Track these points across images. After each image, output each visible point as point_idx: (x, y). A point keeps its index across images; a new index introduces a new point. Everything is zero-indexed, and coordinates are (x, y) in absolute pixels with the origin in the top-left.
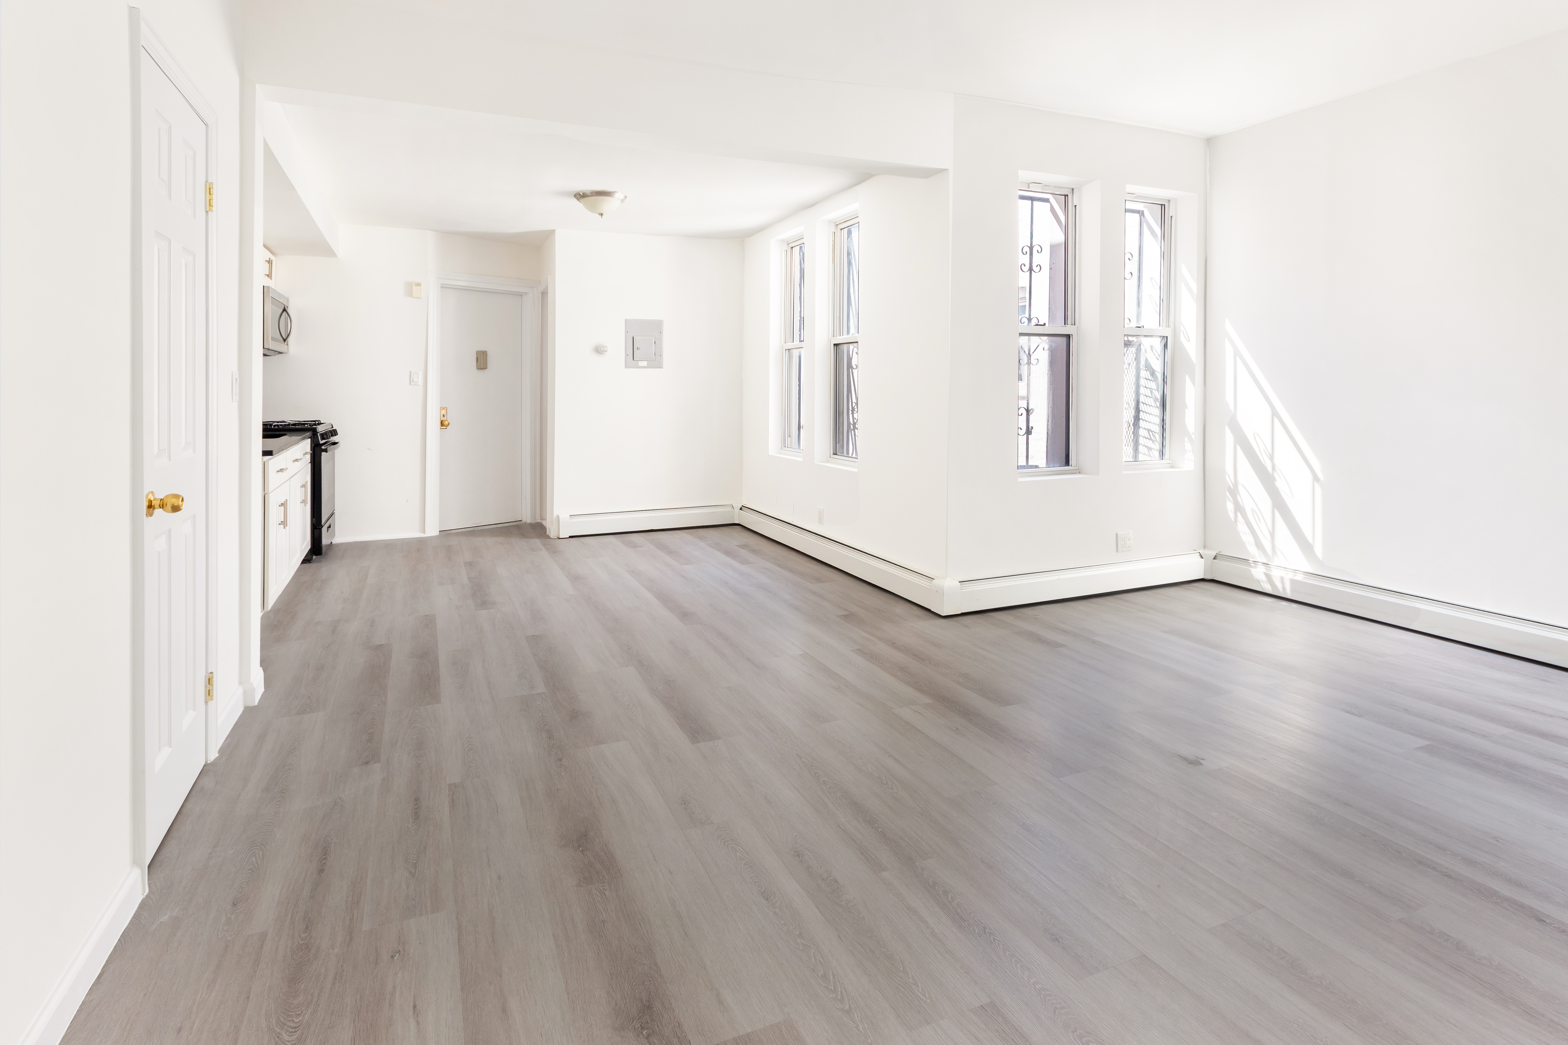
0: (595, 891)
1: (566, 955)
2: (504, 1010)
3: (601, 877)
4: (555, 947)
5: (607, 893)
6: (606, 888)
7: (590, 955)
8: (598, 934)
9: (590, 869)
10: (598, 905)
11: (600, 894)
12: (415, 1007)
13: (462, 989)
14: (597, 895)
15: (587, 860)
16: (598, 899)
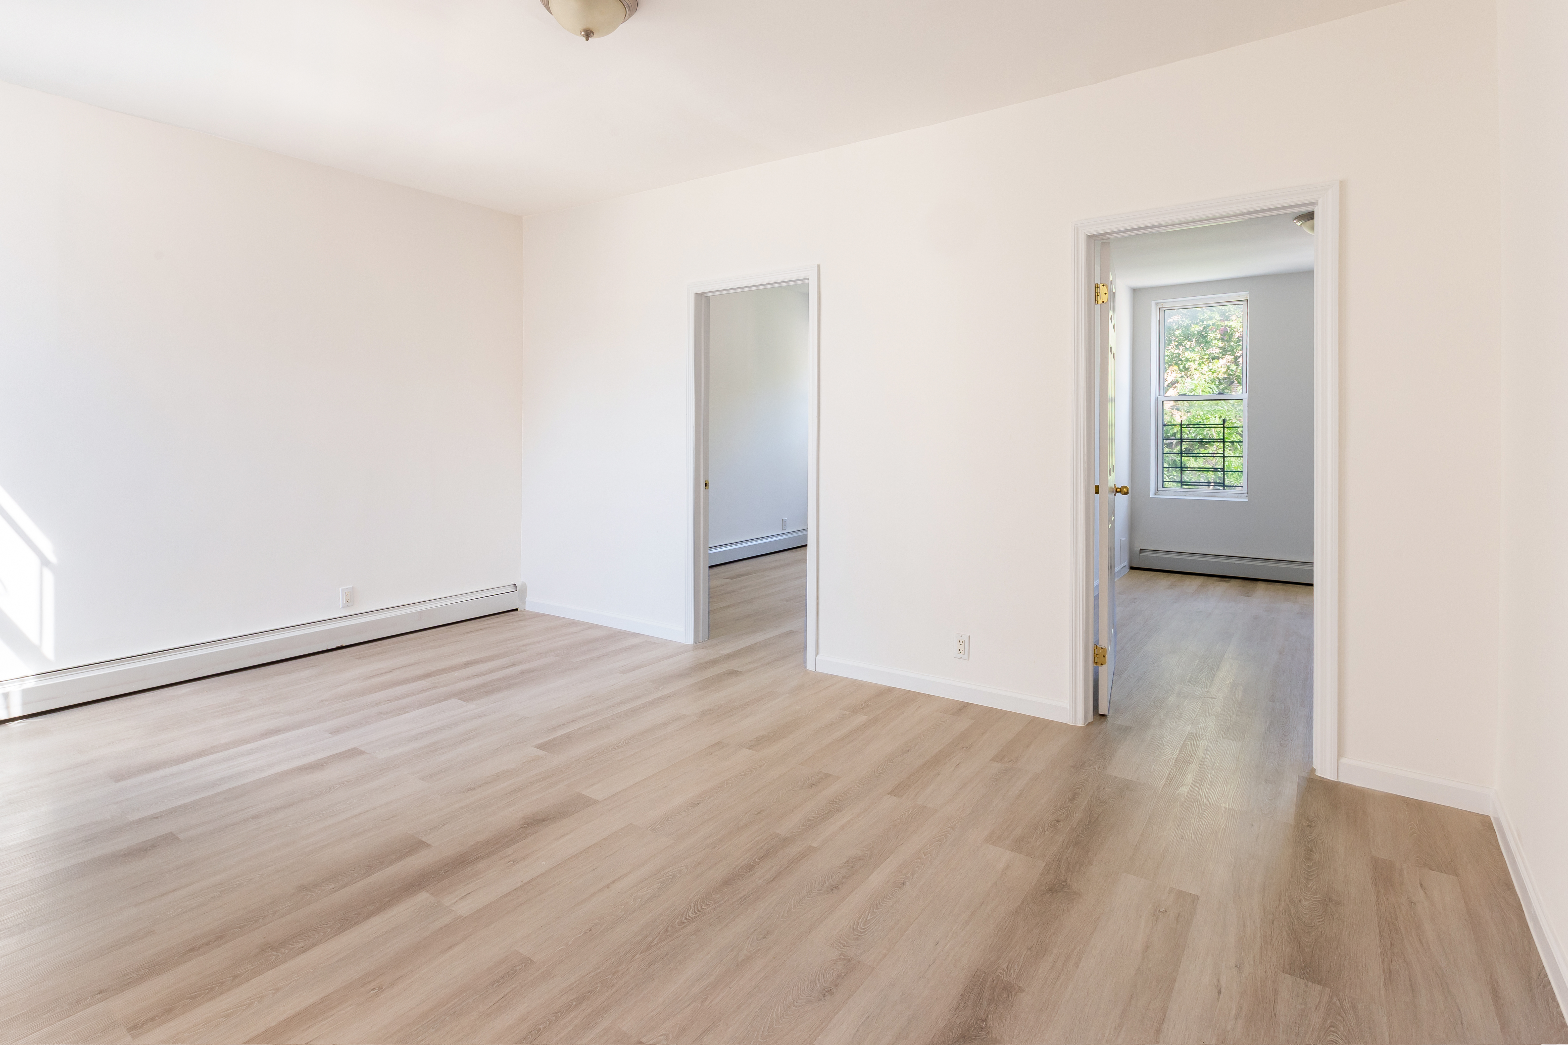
0: (1012, 975)
1: (1078, 948)
2: (1147, 947)
3: (995, 982)
4: (1083, 959)
5: (1005, 966)
6: (1001, 971)
7: (1060, 937)
8: (1042, 945)
9: (996, 997)
10: (1021, 963)
11: (1011, 969)
12: (1219, 993)
13: (1175, 980)
14: (1014, 971)
15: (989, 1009)
16: (1016, 967)
